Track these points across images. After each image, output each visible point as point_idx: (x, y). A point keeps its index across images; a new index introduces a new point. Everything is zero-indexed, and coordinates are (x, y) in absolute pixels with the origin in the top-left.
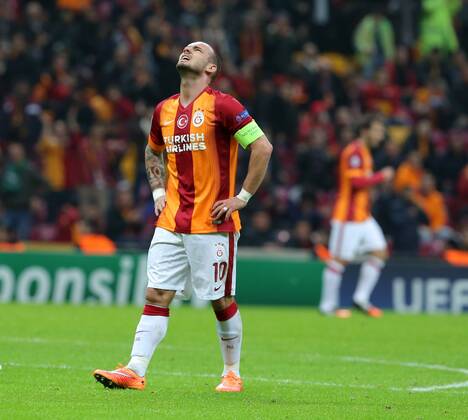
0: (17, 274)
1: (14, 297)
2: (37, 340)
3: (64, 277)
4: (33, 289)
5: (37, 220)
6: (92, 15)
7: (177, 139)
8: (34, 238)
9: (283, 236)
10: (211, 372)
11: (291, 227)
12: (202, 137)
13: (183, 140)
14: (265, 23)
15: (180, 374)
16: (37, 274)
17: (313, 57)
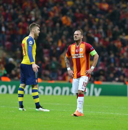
0: (53, 88)
1: (53, 94)
2: (58, 104)
3: (64, 89)
4: (57, 92)
5: (58, 75)
6: (71, 26)
7: (76, 55)
8: (58, 79)
9: (117, 79)
10: (100, 112)
11: (119, 77)
12: (83, 54)
13: (78, 55)
14: (113, 28)
15: (92, 112)
16: (58, 88)
17: (124, 36)
